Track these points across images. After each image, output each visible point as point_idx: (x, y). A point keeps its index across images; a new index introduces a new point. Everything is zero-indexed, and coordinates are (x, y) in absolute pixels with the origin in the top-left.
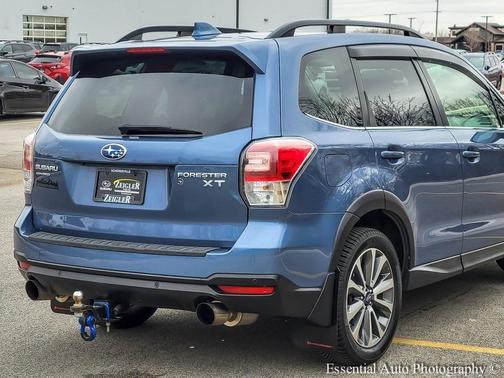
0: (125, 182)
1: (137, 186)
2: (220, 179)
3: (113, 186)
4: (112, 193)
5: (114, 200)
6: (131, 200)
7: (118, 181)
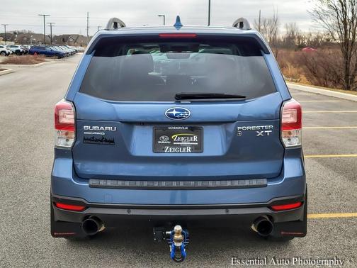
0: (183, 136)
1: (195, 138)
2: (268, 130)
3: (171, 140)
4: (171, 145)
5: (175, 150)
6: (191, 150)
7: (176, 136)
